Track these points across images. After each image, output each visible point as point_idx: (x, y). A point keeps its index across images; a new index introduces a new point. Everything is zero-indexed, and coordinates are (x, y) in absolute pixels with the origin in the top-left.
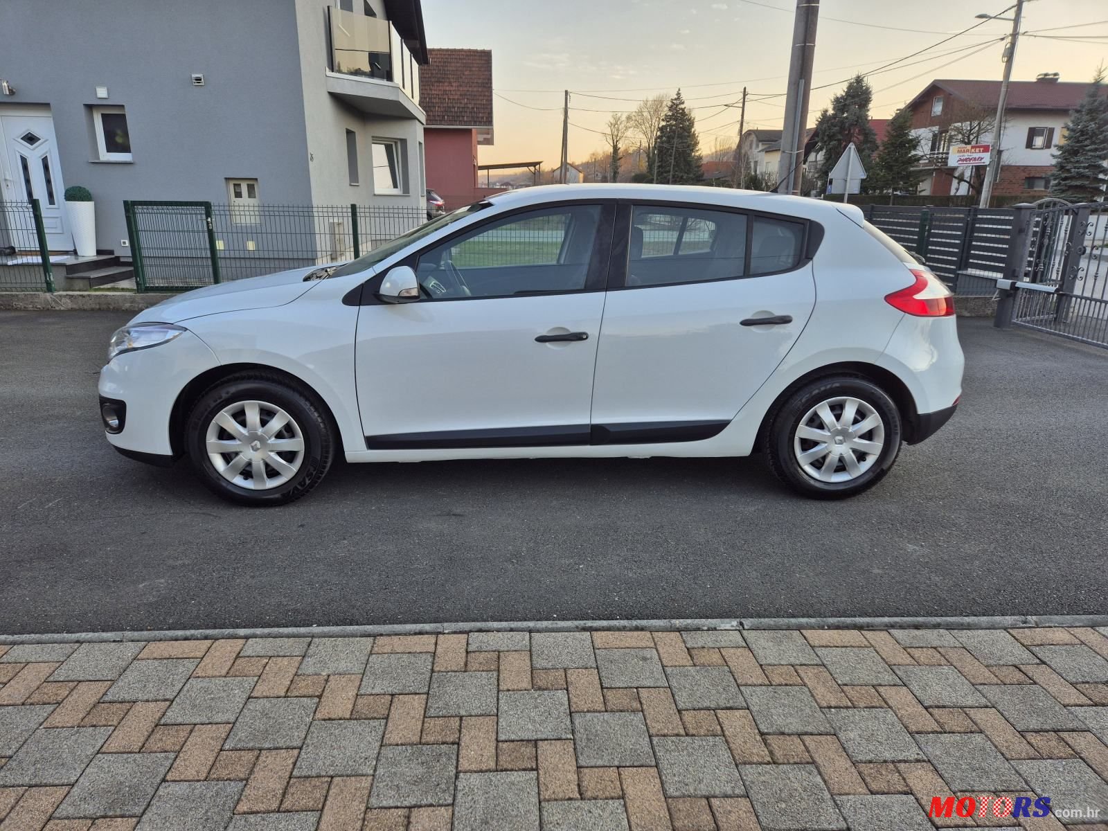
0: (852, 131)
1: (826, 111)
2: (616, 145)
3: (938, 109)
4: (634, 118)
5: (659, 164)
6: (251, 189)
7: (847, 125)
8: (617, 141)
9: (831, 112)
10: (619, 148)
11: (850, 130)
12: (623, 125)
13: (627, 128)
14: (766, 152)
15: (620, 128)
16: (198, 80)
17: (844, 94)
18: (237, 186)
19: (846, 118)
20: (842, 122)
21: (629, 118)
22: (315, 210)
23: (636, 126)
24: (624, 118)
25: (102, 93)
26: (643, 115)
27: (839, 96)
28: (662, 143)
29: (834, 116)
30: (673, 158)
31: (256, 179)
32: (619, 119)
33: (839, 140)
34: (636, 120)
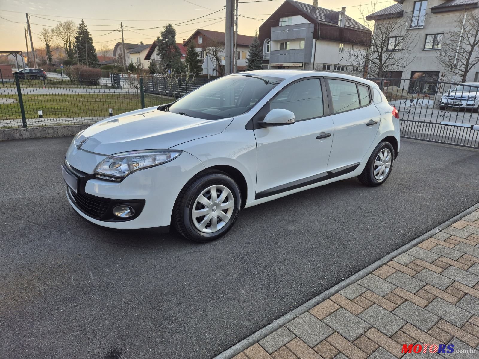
0: (171, 47)
1: (159, 38)
2: (48, 44)
3: (200, 41)
4: (55, 31)
5: (79, 55)
7: (168, 44)
8: (48, 42)
9: (161, 38)
10: (50, 46)
11: (169, 47)
12: (50, 34)
13: (52, 36)
14: (130, 53)
15: (49, 35)
17: (165, 31)
19: (168, 41)
20: (166, 42)
21: (53, 31)
23: (57, 36)
24: (50, 31)
26: (60, 30)
27: (163, 31)
28: (79, 45)
29: (163, 40)
30: (86, 53)
32: (47, 31)
33: (166, 50)
34: (56, 32)
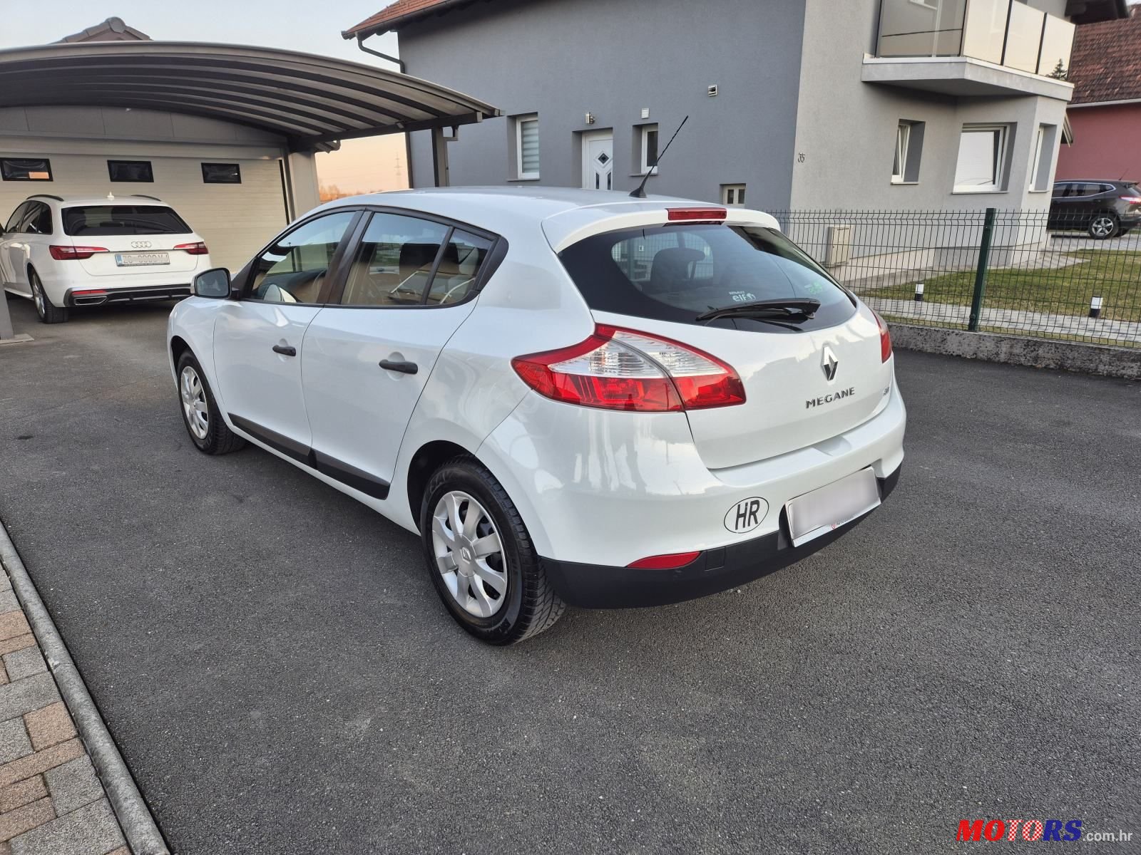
6: (742, 193)
16: (713, 90)
18: (731, 192)
22: (792, 216)
25: (645, 113)
31: (744, 184)
